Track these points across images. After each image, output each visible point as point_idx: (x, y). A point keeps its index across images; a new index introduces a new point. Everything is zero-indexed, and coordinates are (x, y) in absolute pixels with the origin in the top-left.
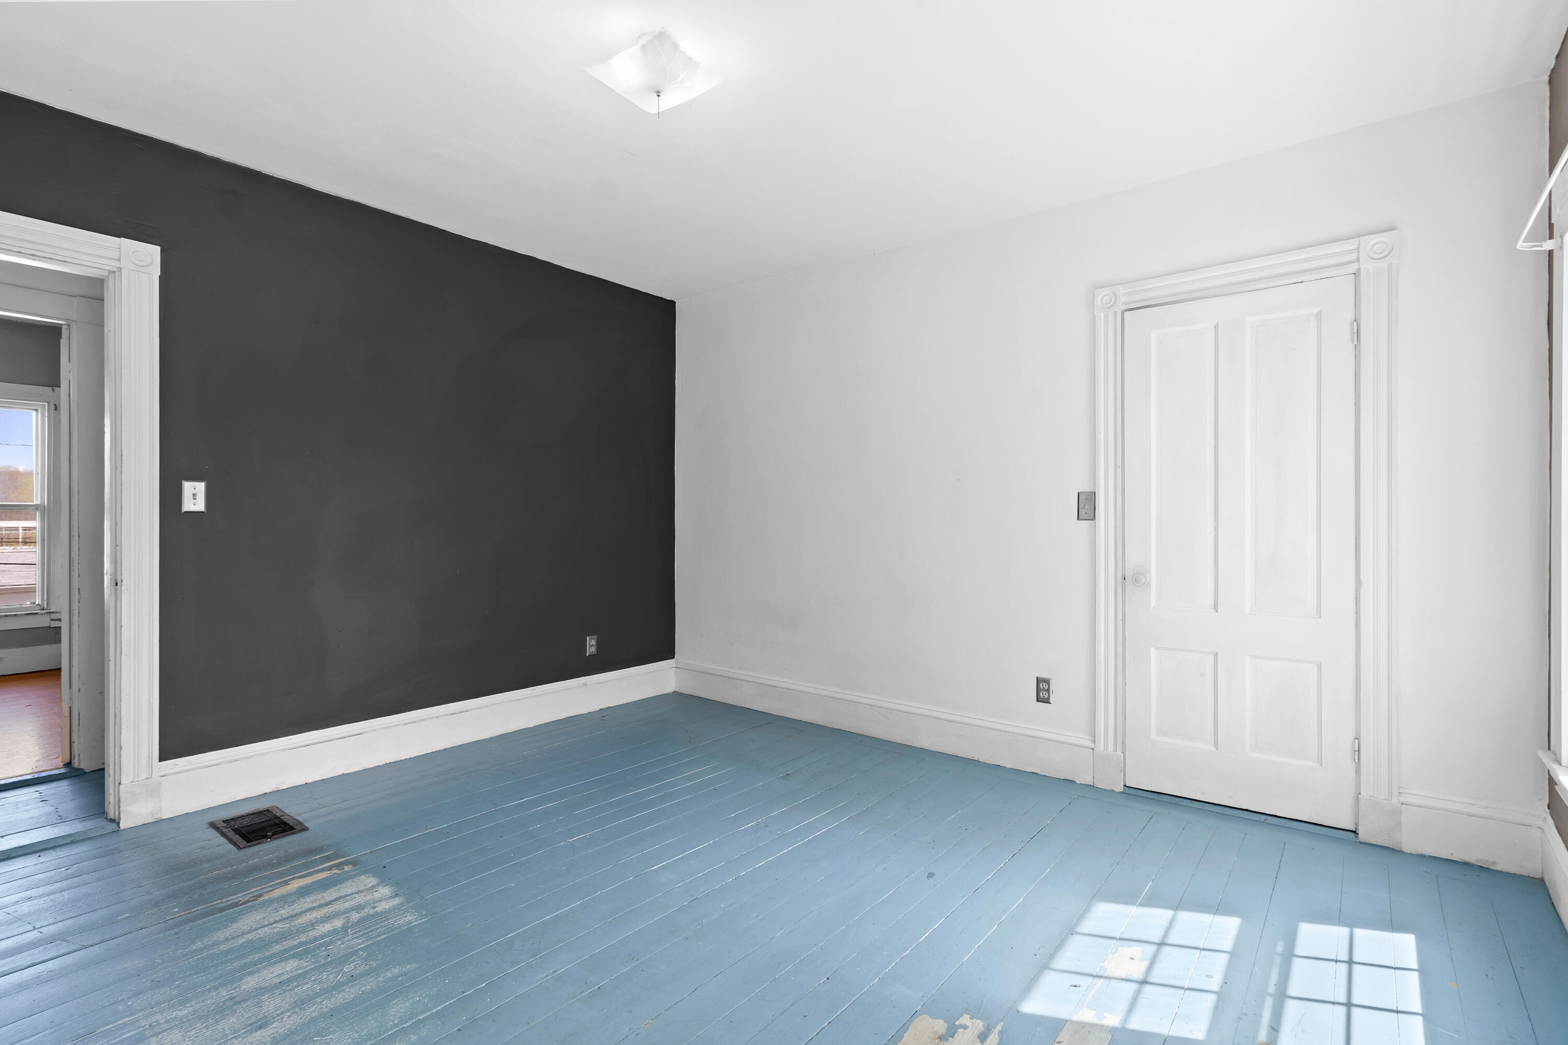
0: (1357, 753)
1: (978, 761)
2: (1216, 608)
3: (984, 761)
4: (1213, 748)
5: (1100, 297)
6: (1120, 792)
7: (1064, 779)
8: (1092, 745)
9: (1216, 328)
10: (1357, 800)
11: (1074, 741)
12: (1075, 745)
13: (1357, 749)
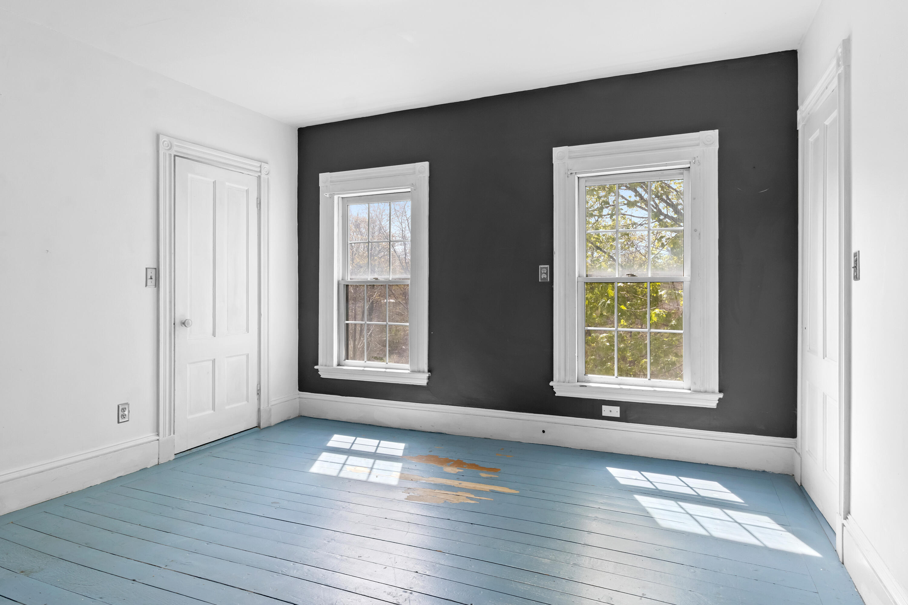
0: (259, 391)
1: (72, 493)
2: (214, 335)
3: (78, 490)
4: (212, 412)
5: (162, 142)
6: (173, 460)
7: (140, 470)
8: (157, 438)
9: (214, 183)
10: (259, 410)
11: (146, 440)
12: (146, 443)
13: (259, 389)
